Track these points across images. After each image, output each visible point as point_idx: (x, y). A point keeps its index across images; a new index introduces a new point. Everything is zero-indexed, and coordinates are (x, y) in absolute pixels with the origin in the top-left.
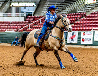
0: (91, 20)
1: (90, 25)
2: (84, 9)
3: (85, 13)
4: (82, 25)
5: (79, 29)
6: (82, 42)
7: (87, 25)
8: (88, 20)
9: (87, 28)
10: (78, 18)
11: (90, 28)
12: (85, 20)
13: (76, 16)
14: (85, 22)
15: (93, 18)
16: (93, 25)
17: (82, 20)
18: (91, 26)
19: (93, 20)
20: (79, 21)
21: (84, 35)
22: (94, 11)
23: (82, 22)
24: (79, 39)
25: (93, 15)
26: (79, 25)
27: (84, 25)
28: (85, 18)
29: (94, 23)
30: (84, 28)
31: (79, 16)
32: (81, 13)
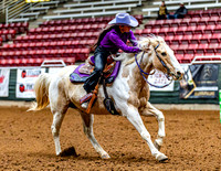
0: (39, 40)
1: (38, 52)
2: (22, 14)
3: (25, 24)
4: (18, 53)
5: (10, 61)
6: (19, 94)
7: (32, 52)
8: (33, 41)
9: (31, 61)
10: (9, 36)
11: (39, 61)
12: (26, 41)
13: (5, 32)
14: (25, 45)
15: (46, 36)
16: (46, 52)
17: (20, 41)
18: (40, 56)
19: (46, 40)
20: (11, 44)
21: (24, 76)
22: (47, 18)
23: (18, 45)
24: (12, 85)
25: (46, 29)
26: (11, 53)
27: (25, 53)
28: (25, 36)
29: (46, 48)
30: (24, 61)
31: (12, 31)
32: (16, 23)
